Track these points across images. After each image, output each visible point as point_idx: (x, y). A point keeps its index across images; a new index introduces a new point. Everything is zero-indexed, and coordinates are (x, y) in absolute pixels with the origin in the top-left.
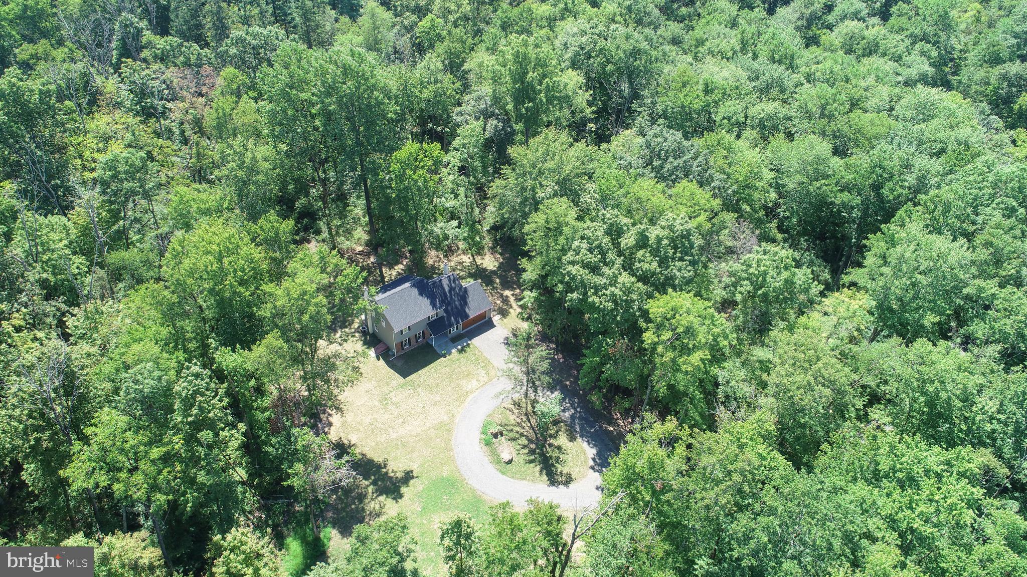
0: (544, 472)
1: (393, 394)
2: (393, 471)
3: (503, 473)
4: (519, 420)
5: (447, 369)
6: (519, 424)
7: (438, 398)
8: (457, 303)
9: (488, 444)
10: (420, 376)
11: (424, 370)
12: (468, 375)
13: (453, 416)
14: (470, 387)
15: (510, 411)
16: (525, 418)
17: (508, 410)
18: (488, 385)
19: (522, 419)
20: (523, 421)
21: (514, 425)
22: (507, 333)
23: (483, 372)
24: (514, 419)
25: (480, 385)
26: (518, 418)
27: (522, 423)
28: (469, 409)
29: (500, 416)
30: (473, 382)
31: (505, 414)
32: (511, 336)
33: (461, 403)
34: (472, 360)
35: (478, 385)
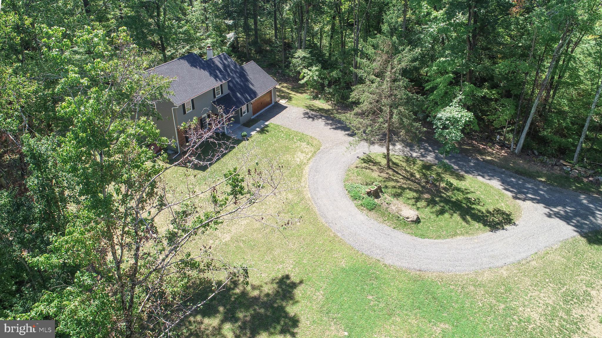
0: (468, 218)
2: (254, 288)
3: (422, 236)
4: (384, 175)
6: (388, 179)
9: (372, 208)
12: (287, 150)
14: (298, 160)
15: (367, 169)
16: (390, 172)
17: (364, 169)
18: (319, 153)
19: (387, 173)
20: (390, 175)
21: (385, 181)
22: (303, 110)
23: (304, 144)
24: (379, 176)
25: (310, 156)
26: (382, 174)
27: (392, 177)
28: (315, 180)
29: (359, 178)
30: (298, 155)
31: (363, 173)
32: (308, 111)
33: (299, 178)
34: (283, 137)
35: (306, 156)
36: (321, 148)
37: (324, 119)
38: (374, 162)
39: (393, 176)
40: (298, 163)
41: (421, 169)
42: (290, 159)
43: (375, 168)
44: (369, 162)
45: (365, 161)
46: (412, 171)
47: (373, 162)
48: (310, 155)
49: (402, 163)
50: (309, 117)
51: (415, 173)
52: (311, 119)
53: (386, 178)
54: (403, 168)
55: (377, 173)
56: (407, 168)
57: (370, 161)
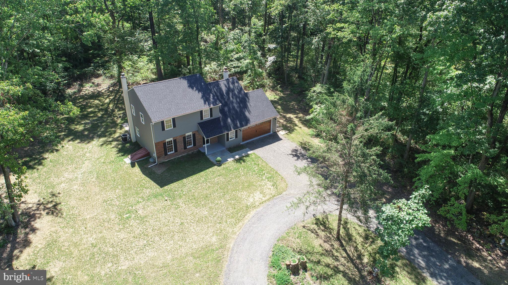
1: (141, 205)
4: (327, 246)
5: (221, 179)
6: (328, 253)
7: (205, 212)
8: (235, 105)
10: (184, 185)
11: (190, 179)
12: (249, 186)
13: (226, 238)
14: (251, 200)
15: (313, 232)
16: (336, 245)
17: (309, 232)
18: (277, 199)
19: (332, 245)
20: (334, 249)
21: (322, 254)
22: (295, 146)
23: (269, 184)
24: (320, 245)
25: (266, 199)
26: (326, 244)
27: (334, 251)
28: (251, 228)
29: (298, 240)
30: (255, 195)
31: (306, 237)
32: (300, 148)
33: (237, 221)
34: (254, 171)
35: (262, 198)
36: (284, 193)
37: (309, 161)
38: (327, 226)
39: (337, 251)
40: (249, 204)
41: (375, 254)
42: (244, 197)
43: (322, 234)
44: (321, 224)
45: (318, 222)
46: (363, 251)
47: (325, 227)
48: (268, 197)
49: (358, 237)
50: (296, 155)
51: (364, 256)
52: (296, 158)
53: (327, 251)
54: (355, 245)
55: (320, 241)
56: (360, 247)
57: (324, 224)
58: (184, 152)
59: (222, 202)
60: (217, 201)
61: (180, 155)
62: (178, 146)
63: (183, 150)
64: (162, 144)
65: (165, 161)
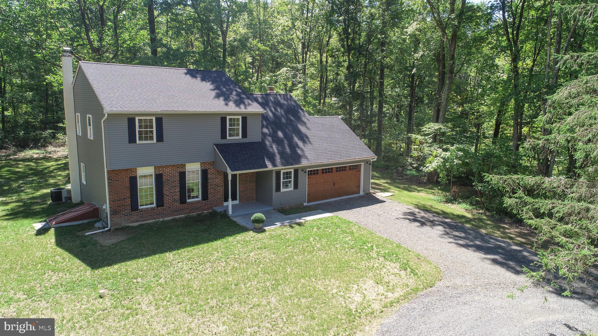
5: (267, 254)
10: (165, 265)
12: (340, 269)
18: (427, 295)
30: (364, 287)
35: (386, 294)
36: (439, 284)
48: (399, 293)
58: (177, 211)
59: (273, 300)
60: (255, 299)
61: (169, 215)
62: (165, 192)
63: (178, 204)
64: (127, 180)
65: (131, 225)
